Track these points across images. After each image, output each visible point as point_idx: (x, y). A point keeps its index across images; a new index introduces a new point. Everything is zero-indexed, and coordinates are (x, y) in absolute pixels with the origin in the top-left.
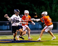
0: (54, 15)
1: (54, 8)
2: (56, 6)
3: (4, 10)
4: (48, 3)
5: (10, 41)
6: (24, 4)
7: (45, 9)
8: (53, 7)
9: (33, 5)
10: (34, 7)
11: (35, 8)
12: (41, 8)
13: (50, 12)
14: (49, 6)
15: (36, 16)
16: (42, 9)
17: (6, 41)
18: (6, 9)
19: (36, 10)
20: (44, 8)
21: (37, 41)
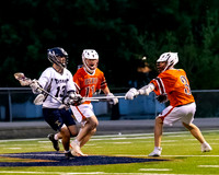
0: (211, 63)
1: (208, 41)
2: (215, 30)
3: (31, 47)
4: (188, 20)
5: (53, 158)
6: (103, 24)
7: (176, 43)
8: (206, 36)
9: (135, 30)
10: (139, 35)
11: (141, 40)
12: (161, 41)
13: (195, 55)
14: (190, 33)
15: (146, 70)
16: (166, 42)
17: (38, 158)
18: (37, 42)
19: (146, 47)
20: (174, 39)
21: (150, 160)
